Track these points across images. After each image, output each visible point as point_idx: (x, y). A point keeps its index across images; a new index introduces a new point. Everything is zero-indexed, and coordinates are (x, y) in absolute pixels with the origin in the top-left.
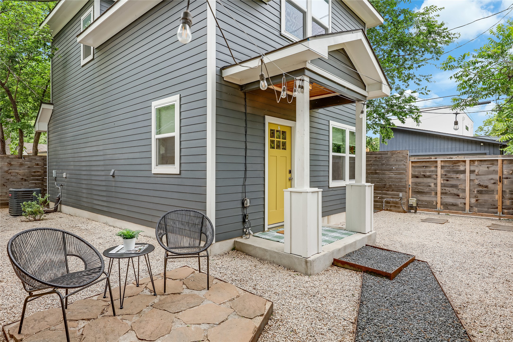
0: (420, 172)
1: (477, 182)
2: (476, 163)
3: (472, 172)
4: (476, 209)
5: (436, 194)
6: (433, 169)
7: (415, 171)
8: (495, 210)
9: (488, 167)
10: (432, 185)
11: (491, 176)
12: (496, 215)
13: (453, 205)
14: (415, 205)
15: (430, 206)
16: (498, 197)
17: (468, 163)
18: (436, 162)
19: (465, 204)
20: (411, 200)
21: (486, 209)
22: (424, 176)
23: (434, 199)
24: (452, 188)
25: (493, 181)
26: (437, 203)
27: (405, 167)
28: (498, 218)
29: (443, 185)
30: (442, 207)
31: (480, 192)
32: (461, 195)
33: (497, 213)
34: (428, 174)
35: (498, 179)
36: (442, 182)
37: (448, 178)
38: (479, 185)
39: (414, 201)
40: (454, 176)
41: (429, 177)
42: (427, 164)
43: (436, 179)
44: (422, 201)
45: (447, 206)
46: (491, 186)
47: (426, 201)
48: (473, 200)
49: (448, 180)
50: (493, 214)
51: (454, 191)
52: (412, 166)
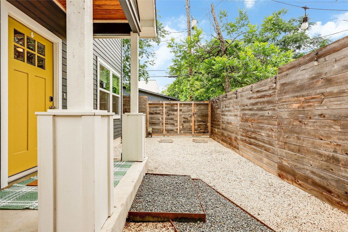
0: (153, 111)
1: (183, 116)
2: (182, 105)
3: (181, 110)
4: (182, 132)
5: (163, 124)
6: (161, 108)
7: (150, 110)
8: (191, 132)
9: (188, 108)
10: (160, 118)
11: (189, 113)
12: (191, 134)
13: (172, 130)
14: (151, 132)
15: (159, 132)
16: (192, 124)
17: (179, 105)
18: (163, 104)
19: (177, 129)
20: (149, 129)
21: (187, 132)
22: (156, 113)
23: (162, 127)
24: (171, 120)
25: (190, 116)
26: (163, 130)
27: (145, 107)
28: (192, 136)
29: (166, 119)
30: (166, 132)
31: (184, 122)
32: (176, 124)
33: (192, 133)
34: (158, 112)
35: (192, 114)
36: (166, 116)
37: (169, 114)
38: (184, 118)
39: (151, 129)
40: (172, 113)
41: (159, 114)
42: (158, 106)
43: (163, 115)
44: (155, 129)
45: (168, 131)
46: (189, 118)
47: (157, 129)
48: (181, 127)
49: (169, 116)
50: (190, 134)
51: (172, 122)
52: (149, 107)
